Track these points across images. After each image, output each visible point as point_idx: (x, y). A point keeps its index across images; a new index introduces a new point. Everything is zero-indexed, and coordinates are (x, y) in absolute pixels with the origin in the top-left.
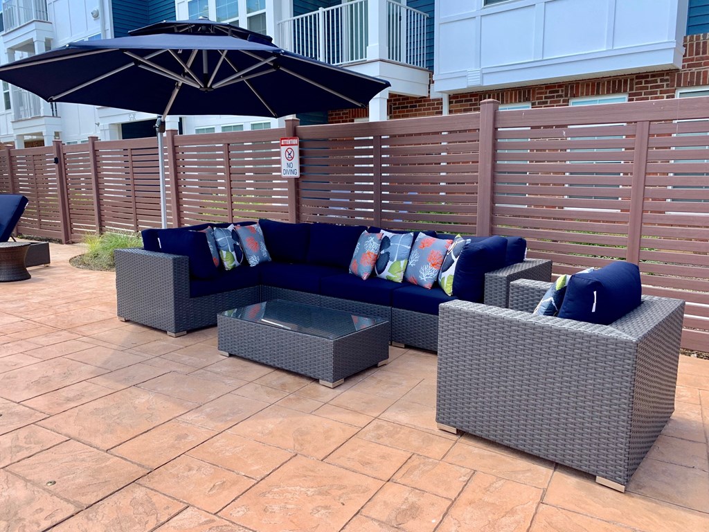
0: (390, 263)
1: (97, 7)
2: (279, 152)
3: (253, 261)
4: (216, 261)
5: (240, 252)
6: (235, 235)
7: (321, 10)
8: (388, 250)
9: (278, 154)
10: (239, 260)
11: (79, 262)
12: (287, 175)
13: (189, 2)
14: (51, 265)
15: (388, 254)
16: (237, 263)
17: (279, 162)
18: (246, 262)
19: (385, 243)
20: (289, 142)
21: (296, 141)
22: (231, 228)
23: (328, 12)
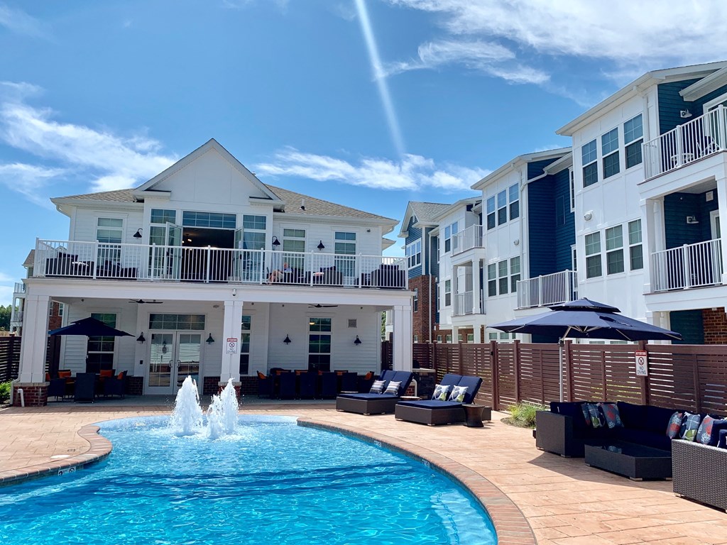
0: (686, 431)
1: (518, 237)
2: (635, 359)
3: (611, 425)
4: (588, 422)
5: (603, 419)
6: (600, 409)
7: (685, 246)
8: (686, 423)
9: (634, 360)
10: (602, 423)
11: (506, 421)
12: (640, 374)
13: (587, 237)
14: (491, 421)
15: (685, 425)
16: (600, 424)
17: (634, 365)
18: (607, 425)
19: (684, 419)
20: (641, 353)
21: (645, 353)
22: (598, 405)
23: (691, 247)
